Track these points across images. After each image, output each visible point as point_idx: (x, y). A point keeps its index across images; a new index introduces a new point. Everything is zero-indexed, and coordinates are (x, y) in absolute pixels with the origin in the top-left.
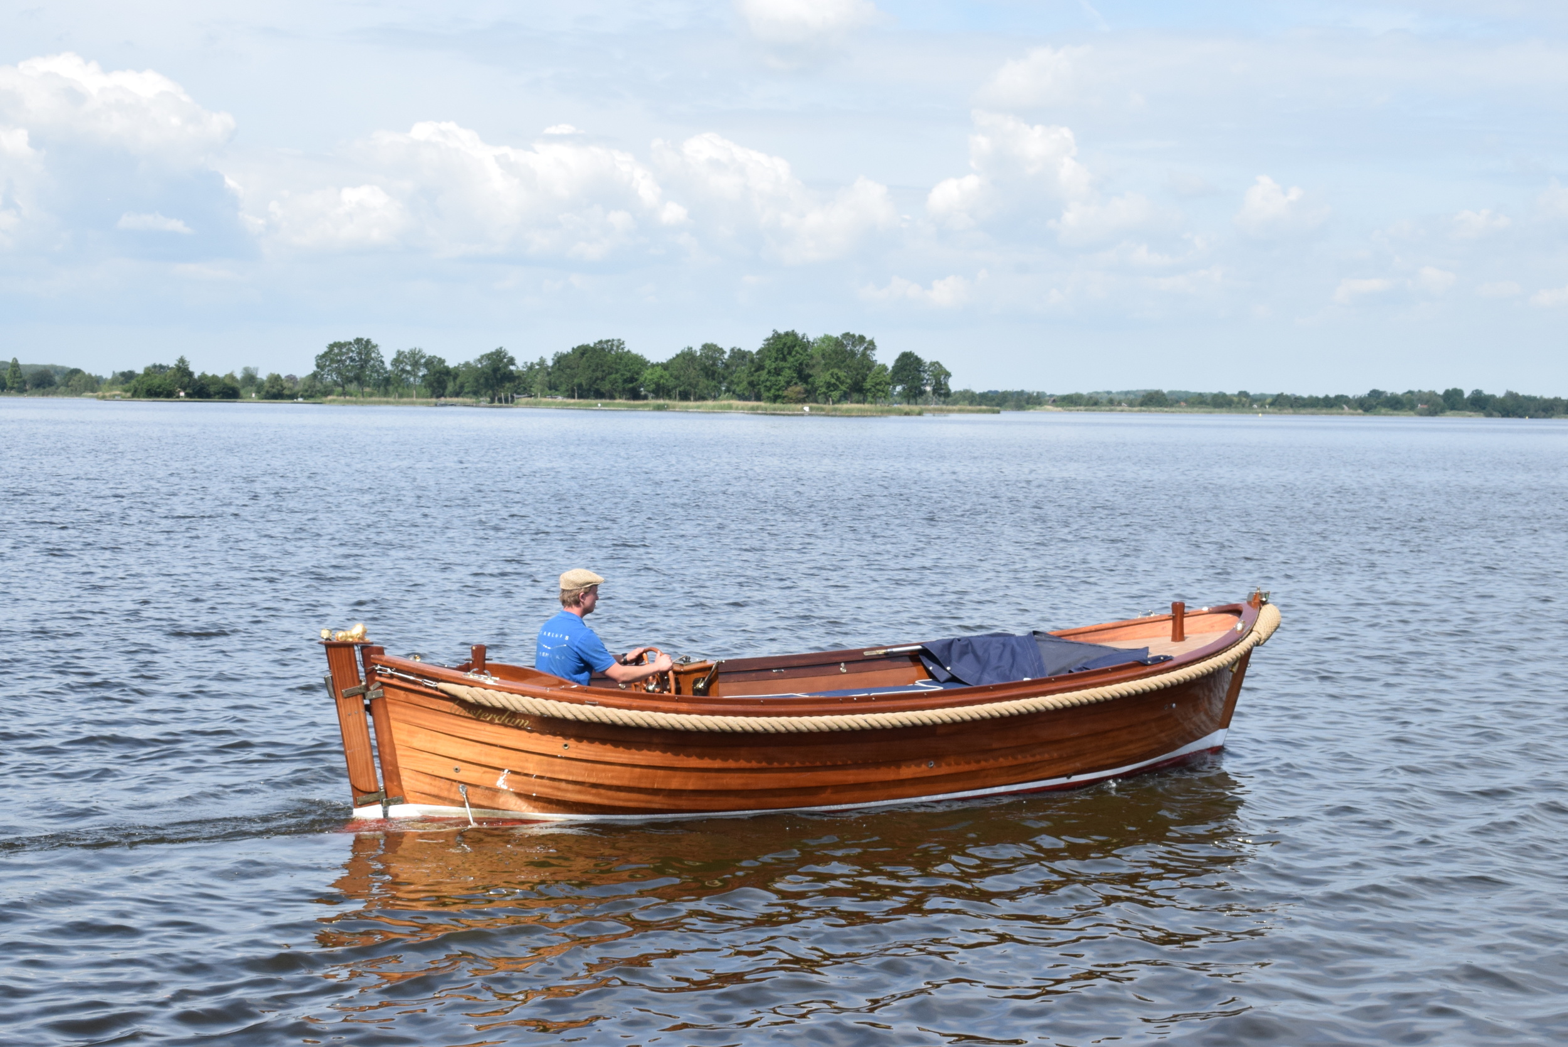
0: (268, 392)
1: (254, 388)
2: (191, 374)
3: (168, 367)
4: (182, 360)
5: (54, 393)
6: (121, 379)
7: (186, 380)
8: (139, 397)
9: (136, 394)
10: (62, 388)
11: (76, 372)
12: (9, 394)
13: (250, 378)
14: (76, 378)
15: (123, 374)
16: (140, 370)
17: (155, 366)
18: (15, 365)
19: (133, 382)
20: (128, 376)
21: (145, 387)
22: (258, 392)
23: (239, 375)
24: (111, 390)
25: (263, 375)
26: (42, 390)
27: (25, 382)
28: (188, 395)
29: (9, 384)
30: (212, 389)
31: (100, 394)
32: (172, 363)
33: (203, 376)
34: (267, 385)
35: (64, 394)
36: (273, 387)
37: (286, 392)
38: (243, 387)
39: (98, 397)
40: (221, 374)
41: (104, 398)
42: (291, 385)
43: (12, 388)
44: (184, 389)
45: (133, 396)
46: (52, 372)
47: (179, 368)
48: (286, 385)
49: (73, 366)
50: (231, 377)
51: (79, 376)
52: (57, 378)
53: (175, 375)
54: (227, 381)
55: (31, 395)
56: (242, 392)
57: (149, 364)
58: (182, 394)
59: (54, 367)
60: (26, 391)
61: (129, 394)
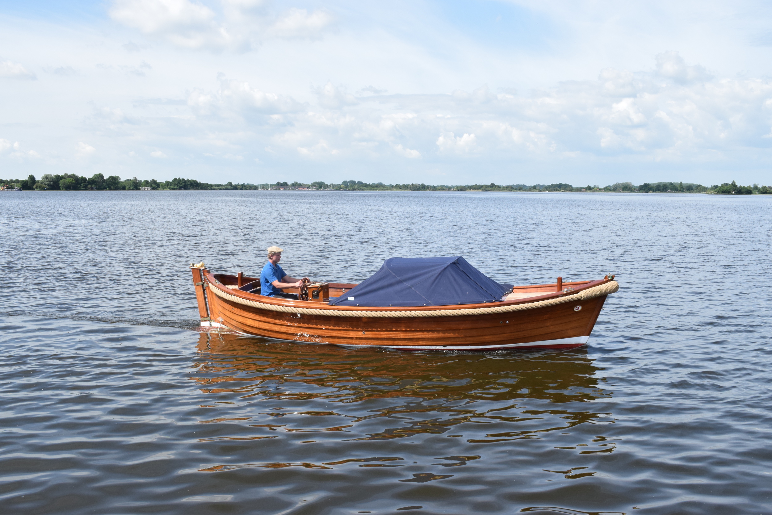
0: (762, 192)
1: (757, 191)
2: (736, 186)
3: (729, 184)
4: (734, 182)
5: (693, 192)
6: (714, 188)
7: (735, 188)
8: (719, 193)
9: (718, 192)
10: (695, 191)
11: (700, 185)
12: (679, 192)
13: (756, 187)
14: (700, 188)
15: (714, 186)
16: (720, 185)
17: (725, 184)
18: (681, 184)
19: (718, 189)
20: (716, 187)
21: (721, 190)
22: (758, 192)
23: (752, 186)
24: (711, 191)
25: (760, 186)
26: (689, 191)
27: (684, 189)
28: (735, 193)
29: (679, 189)
30: (743, 191)
31: (707, 192)
32: (730, 182)
33: (740, 187)
34: (761, 189)
35: (696, 192)
36: (763, 190)
37: (768, 192)
38: (754, 190)
39: (706, 193)
40: (746, 186)
41: (708, 193)
42: (770, 189)
43: (680, 191)
44: (734, 191)
45: (717, 193)
46: (692, 186)
47: (732, 184)
48: (768, 189)
49: (699, 184)
50: (749, 187)
51: (700, 187)
52: (694, 188)
53: (731, 186)
54: (748, 188)
55: (685, 193)
56: (753, 192)
57: (723, 183)
58: (733, 192)
59: (693, 184)
60: (684, 191)
61: (716, 192)
